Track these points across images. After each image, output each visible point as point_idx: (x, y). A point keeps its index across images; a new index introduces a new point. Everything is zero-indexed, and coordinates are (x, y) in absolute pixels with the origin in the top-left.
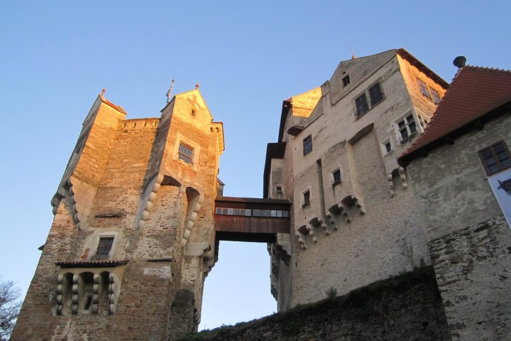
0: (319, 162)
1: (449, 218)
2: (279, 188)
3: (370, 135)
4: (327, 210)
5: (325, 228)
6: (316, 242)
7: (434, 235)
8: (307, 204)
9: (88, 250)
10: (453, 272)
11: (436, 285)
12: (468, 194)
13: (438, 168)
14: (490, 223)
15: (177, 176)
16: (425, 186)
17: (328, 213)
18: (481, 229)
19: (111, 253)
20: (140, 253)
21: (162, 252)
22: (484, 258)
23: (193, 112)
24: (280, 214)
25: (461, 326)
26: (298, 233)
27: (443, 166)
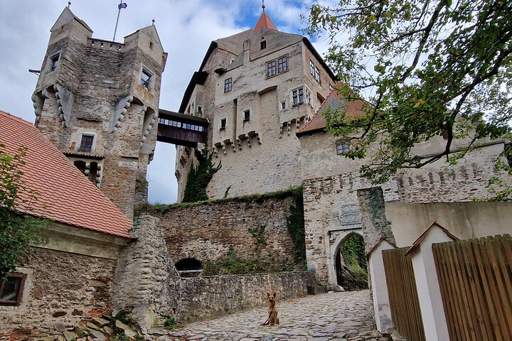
0: (235, 101)
1: (315, 171)
2: (200, 108)
3: (273, 92)
4: (237, 136)
5: (233, 147)
6: (226, 154)
7: (306, 178)
8: (223, 128)
9: (74, 143)
10: (311, 197)
11: (303, 201)
12: (326, 161)
13: (315, 143)
14: (332, 178)
15: (141, 98)
16: (307, 151)
17: (237, 138)
18: (328, 180)
19: (94, 146)
20: (115, 151)
21: (131, 152)
22: (326, 193)
23: (151, 44)
24: (201, 129)
25: (309, 221)
26: (214, 146)
27: (318, 143)
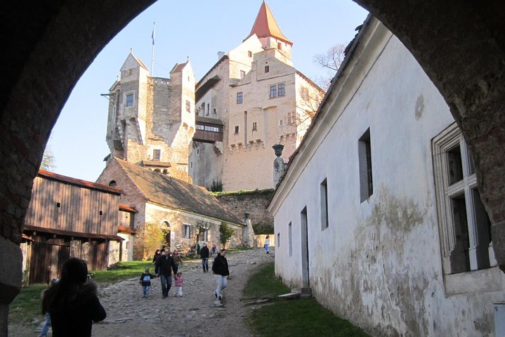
0: (246, 112)
2: (215, 110)
4: (247, 141)
5: (245, 149)
6: (238, 153)
8: (236, 133)
9: (149, 156)
19: (161, 158)
21: (183, 160)
23: (188, 78)
26: (229, 146)
